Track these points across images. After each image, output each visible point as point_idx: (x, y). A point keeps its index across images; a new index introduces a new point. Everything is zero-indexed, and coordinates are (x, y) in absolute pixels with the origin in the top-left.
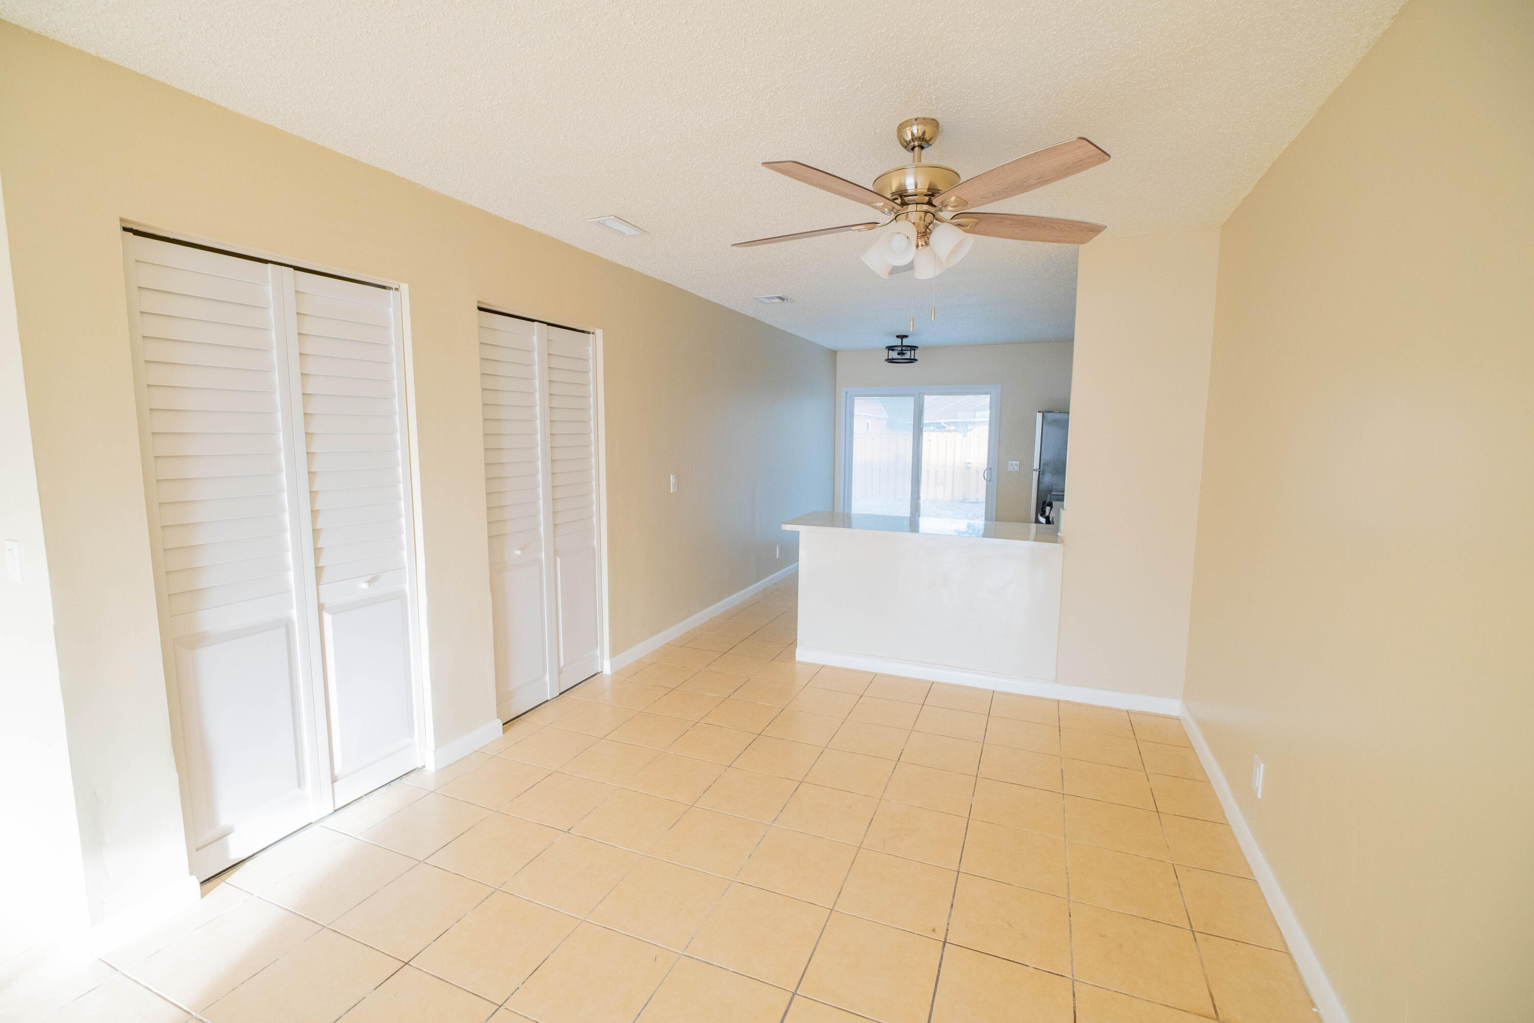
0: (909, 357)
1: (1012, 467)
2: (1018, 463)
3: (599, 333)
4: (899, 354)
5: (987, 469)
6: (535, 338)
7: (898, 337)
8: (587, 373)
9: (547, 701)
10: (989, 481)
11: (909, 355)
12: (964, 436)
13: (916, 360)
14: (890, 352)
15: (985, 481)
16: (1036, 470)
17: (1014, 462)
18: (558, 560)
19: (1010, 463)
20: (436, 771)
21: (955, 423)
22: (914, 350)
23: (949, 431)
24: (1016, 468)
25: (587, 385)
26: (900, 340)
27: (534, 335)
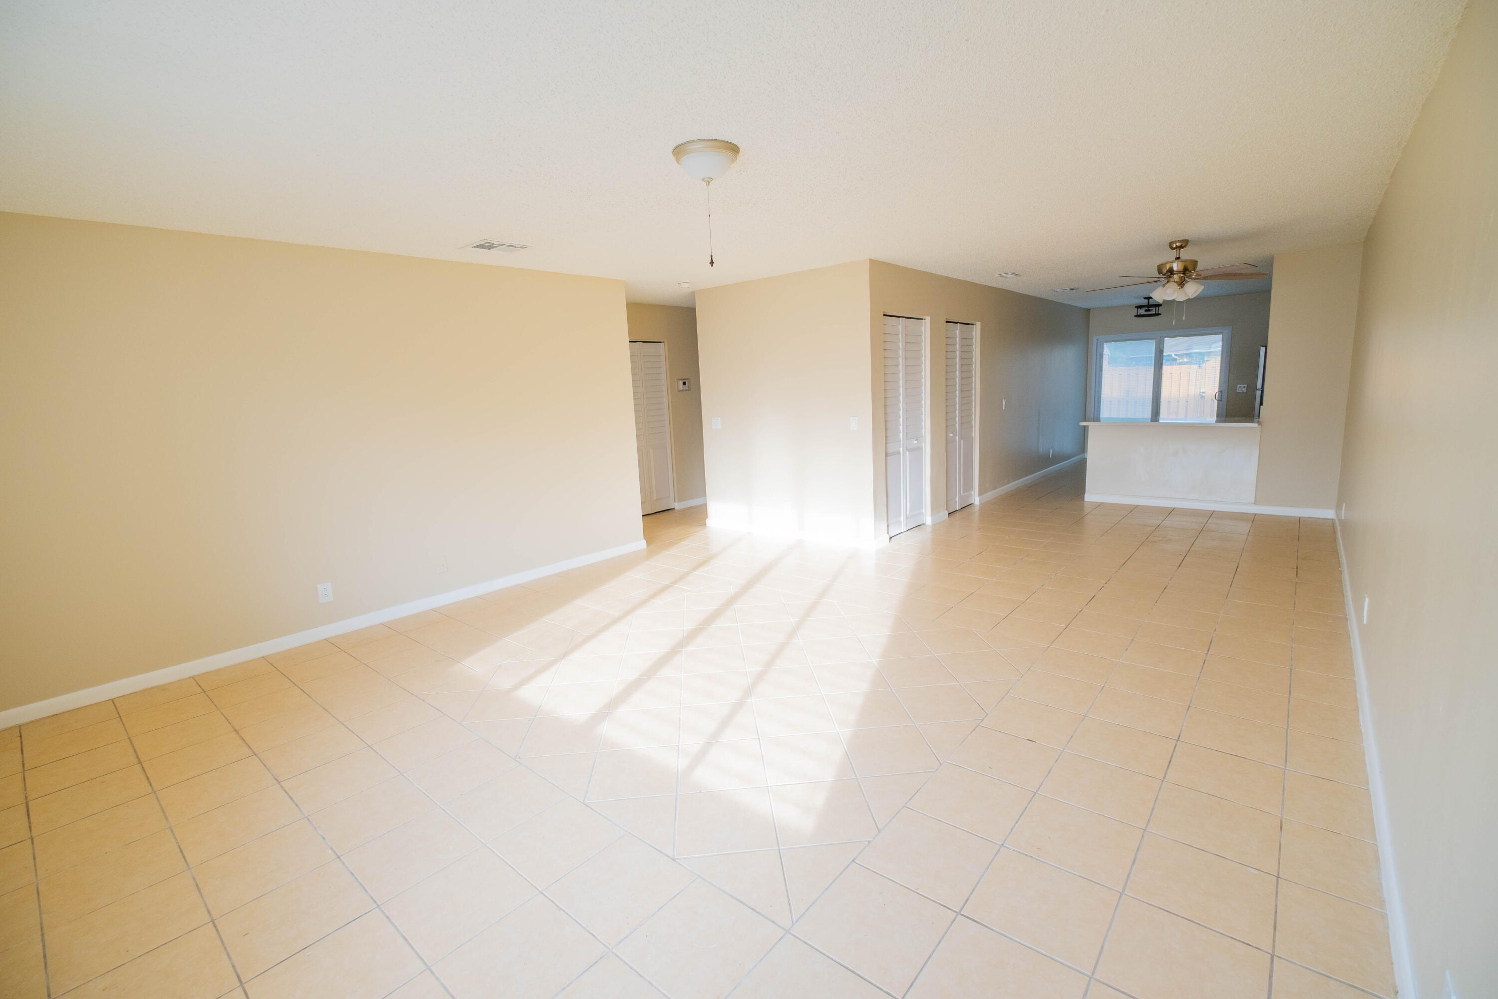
0: (1154, 313)
1: (1240, 389)
2: (1246, 386)
3: (978, 324)
4: (1146, 311)
5: (1219, 392)
6: (958, 332)
7: (1145, 298)
8: (972, 345)
9: (957, 510)
10: (1220, 401)
11: (1155, 310)
12: (1200, 367)
13: (1160, 314)
14: (1139, 309)
15: (1217, 401)
16: (1259, 389)
17: (1242, 386)
18: (962, 441)
19: (1239, 386)
20: (932, 525)
21: (1188, 355)
22: (1158, 307)
23: (1180, 364)
24: (1244, 389)
25: (972, 352)
26: (1147, 301)
27: (957, 329)
